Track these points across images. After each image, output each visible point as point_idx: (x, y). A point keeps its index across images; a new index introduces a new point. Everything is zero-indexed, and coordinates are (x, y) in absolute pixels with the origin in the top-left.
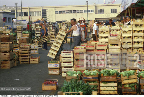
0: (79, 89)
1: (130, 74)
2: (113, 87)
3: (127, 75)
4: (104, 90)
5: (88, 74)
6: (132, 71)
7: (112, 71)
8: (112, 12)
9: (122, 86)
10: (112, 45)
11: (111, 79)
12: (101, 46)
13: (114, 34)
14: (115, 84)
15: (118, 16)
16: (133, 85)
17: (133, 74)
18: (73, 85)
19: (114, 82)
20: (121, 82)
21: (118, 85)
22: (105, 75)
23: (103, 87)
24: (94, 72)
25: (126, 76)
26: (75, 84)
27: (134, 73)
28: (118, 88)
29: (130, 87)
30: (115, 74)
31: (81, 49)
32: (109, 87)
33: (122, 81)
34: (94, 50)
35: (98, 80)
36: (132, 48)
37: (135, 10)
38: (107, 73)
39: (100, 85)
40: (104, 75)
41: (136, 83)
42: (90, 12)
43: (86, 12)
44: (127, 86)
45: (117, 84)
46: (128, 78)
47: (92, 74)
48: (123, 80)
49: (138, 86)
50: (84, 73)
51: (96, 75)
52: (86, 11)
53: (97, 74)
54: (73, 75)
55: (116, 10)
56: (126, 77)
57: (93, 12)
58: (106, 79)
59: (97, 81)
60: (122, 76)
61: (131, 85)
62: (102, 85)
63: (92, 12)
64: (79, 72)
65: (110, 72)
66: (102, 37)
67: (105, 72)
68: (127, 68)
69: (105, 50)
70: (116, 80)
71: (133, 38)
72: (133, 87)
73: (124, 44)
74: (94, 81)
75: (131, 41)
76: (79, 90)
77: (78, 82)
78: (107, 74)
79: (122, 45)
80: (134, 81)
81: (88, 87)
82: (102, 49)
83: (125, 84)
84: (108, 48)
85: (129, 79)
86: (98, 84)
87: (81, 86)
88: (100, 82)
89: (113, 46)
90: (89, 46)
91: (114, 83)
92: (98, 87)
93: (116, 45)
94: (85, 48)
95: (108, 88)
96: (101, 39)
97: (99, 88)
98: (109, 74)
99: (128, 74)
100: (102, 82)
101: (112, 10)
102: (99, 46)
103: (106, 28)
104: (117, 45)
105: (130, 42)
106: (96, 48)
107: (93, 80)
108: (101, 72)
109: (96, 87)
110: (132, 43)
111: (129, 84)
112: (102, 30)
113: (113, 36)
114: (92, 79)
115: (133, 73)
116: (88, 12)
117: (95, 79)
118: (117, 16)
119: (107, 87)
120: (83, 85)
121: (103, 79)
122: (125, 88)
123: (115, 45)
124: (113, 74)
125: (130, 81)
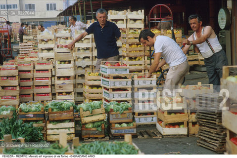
0: (18, 133)
1: (94, 108)
2: (69, 128)
3: (90, 109)
4: (53, 135)
5: (27, 111)
6: (97, 103)
7: (66, 104)
8: (48, 9)
9: (81, 126)
10: (61, 61)
11: (65, 115)
12: (43, 64)
13: (64, 44)
14: (72, 124)
15: (60, 15)
16: (99, 123)
17: (100, 107)
18: (7, 127)
19: (70, 120)
20: (80, 121)
21: (75, 124)
22: (55, 110)
23: (52, 129)
24: (37, 105)
25: (88, 110)
26: (11, 126)
27: (100, 105)
28: (75, 131)
29: (95, 127)
30: (71, 108)
31: (10, 69)
32: (61, 128)
33: (82, 118)
34: (32, 71)
35: (43, 118)
36: (92, 66)
37: (91, 5)
38: (57, 107)
39: (46, 127)
40: (52, 109)
41: (103, 120)
42: (11, 8)
43: (4, 8)
44: (90, 126)
45: (73, 123)
46: (91, 113)
47: (33, 109)
48: (84, 117)
49: (106, 126)
50: (20, 109)
51: (40, 111)
52: (4, 6)
53: (42, 109)
54: (2, 113)
55: (55, 5)
56: (88, 112)
57: (17, 8)
58: (56, 116)
59: (41, 120)
60: (81, 110)
61: (96, 124)
62: (50, 126)
63: (14, 8)
64: (11, 108)
65: (63, 105)
66: (42, 50)
67: (55, 105)
68: (85, 98)
69: (50, 71)
70: (72, 118)
71: (92, 51)
72: (99, 126)
73: (79, 60)
74: (36, 121)
75: (90, 55)
76: (19, 135)
77: (15, 123)
78: (59, 108)
79: (76, 62)
80: (101, 117)
81: (32, 130)
82: (44, 69)
83: (86, 124)
84: (54, 67)
85: (93, 115)
86: (43, 124)
87: (20, 129)
88: (48, 122)
89: (62, 63)
90: (23, 65)
91: (70, 122)
92: (43, 129)
93: (67, 62)
94: (16, 68)
95: (60, 130)
96: (42, 53)
97: (46, 131)
98: (61, 109)
99: (92, 107)
100: (50, 122)
101: (48, 5)
102: (39, 64)
103: (49, 34)
104: (69, 62)
105: (88, 57)
106: (34, 68)
107: (35, 119)
108: (48, 106)
109: (41, 131)
110: (91, 58)
111: (93, 122)
112: (42, 38)
113: (62, 47)
114: (34, 117)
115: (98, 105)
116: (8, 8)
117: (39, 117)
118: (58, 16)
119: (58, 129)
120: (23, 126)
121: (51, 116)
122: (87, 129)
123: (65, 62)
124: (68, 108)
125: (94, 118)
